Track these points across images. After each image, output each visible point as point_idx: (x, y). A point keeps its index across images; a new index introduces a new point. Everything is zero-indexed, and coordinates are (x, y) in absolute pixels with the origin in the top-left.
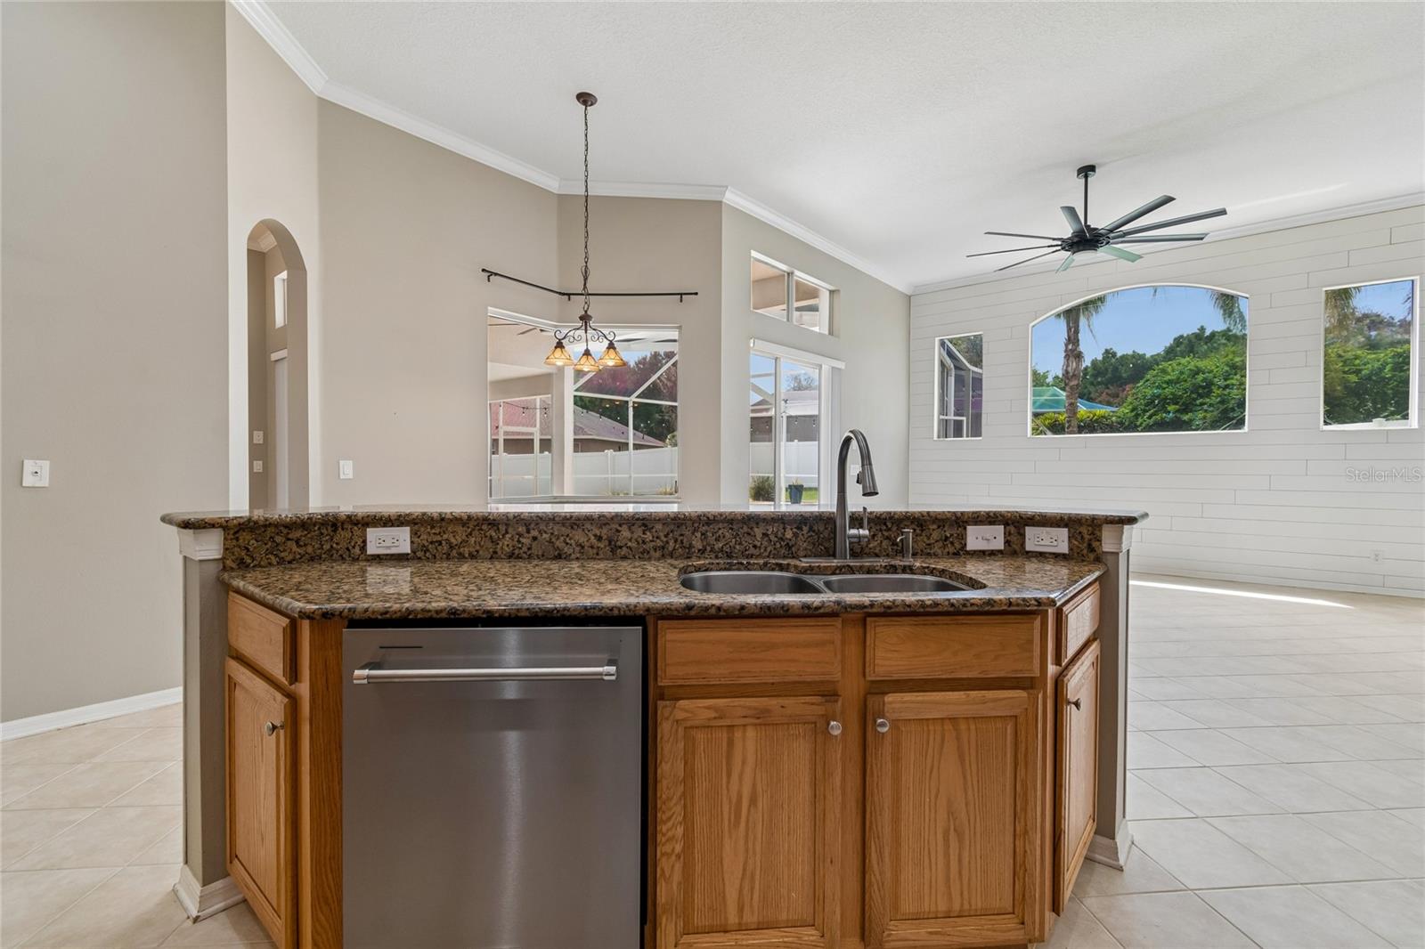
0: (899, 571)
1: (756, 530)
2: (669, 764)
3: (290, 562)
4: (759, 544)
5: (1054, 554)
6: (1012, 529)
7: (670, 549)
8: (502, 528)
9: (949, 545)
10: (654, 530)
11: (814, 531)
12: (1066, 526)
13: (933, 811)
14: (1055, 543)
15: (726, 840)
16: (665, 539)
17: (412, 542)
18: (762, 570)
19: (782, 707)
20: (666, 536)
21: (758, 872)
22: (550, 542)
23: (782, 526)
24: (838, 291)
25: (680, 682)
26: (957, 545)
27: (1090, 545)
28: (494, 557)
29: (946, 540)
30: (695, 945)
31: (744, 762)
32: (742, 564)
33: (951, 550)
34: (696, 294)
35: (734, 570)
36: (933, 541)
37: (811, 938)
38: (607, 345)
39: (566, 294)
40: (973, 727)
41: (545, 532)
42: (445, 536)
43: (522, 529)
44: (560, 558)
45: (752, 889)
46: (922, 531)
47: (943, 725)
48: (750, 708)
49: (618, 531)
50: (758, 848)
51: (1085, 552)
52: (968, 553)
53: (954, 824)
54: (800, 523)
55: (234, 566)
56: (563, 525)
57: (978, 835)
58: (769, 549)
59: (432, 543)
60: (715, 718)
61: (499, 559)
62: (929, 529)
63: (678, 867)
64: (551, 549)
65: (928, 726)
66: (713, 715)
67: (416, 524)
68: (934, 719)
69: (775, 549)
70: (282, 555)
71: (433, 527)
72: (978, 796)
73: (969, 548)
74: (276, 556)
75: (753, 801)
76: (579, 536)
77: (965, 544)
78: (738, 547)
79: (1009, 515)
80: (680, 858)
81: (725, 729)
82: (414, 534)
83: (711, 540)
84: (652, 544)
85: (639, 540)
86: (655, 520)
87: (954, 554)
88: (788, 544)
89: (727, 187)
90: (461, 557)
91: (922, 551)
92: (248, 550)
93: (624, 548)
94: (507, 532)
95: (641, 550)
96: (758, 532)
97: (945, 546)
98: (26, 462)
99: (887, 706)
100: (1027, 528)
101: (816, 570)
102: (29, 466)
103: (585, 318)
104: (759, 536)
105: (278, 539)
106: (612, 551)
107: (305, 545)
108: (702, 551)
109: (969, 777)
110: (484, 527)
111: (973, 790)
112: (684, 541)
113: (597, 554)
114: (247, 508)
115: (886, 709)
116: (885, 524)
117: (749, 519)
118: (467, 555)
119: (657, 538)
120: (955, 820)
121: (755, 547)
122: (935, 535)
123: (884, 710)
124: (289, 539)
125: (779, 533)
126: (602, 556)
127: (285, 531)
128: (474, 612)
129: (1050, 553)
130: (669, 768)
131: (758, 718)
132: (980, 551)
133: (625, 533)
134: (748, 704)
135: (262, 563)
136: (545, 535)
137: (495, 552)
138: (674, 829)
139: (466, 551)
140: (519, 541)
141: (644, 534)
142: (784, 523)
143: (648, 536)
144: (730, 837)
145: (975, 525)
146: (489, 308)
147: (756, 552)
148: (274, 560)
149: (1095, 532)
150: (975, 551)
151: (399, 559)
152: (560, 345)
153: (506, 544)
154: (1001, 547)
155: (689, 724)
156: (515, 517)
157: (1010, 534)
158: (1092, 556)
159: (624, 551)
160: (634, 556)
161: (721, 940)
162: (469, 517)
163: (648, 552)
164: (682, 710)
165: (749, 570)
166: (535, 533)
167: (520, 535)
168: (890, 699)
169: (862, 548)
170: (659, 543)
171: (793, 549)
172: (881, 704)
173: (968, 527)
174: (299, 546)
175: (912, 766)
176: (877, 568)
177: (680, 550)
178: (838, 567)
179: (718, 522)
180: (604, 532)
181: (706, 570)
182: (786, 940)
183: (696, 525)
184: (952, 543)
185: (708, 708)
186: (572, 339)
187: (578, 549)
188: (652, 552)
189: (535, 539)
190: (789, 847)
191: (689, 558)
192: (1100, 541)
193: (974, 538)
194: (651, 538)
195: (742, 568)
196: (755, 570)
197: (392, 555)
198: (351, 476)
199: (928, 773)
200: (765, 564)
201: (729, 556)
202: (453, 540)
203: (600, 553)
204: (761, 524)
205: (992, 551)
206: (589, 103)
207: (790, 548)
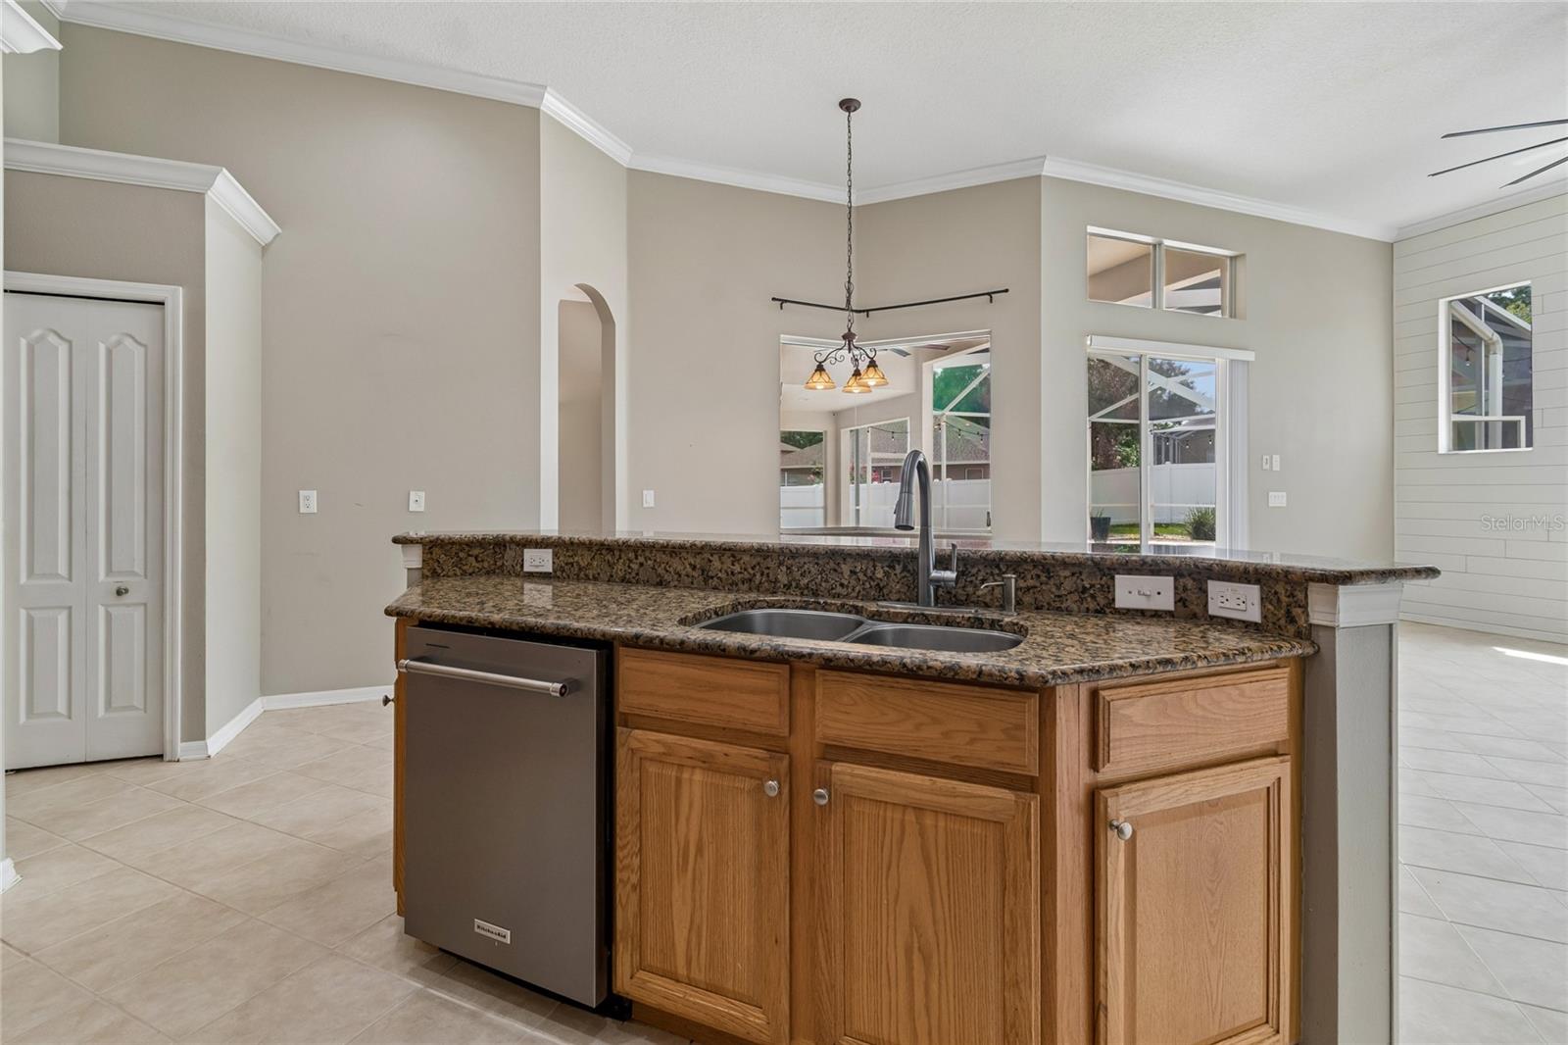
0: (986, 625)
1: (843, 566)
2: (625, 790)
3: (470, 574)
4: (846, 583)
5: (1244, 622)
6: (1190, 583)
7: (757, 582)
8: (617, 553)
9: (1089, 599)
10: (742, 561)
11: (909, 571)
12: (1257, 582)
13: (892, 918)
14: (1243, 607)
15: (675, 882)
16: (752, 572)
17: (554, 563)
18: (839, 611)
19: (726, 755)
20: (753, 568)
21: (705, 928)
22: (653, 568)
23: (871, 563)
24: (1243, 255)
25: (637, 712)
26: (1102, 601)
27: (1288, 612)
28: (610, 580)
29: (1083, 593)
30: (649, 984)
31: (691, 806)
32: (819, 603)
33: (1092, 606)
34: (1007, 291)
35: (811, 609)
36: (1064, 593)
37: (757, 1021)
38: (868, 364)
39: (864, 311)
40: (941, 824)
41: (650, 559)
42: (576, 559)
43: (631, 555)
44: (661, 585)
45: (699, 944)
46: (1049, 578)
47: (904, 815)
48: (695, 749)
49: (710, 561)
50: (705, 902)
51: (1282, 622)
52: (1118, 611)
53: (919, 942)
54: (892, 561)
55: (428, 574)
56: (664, 552)
57: (950, 967)
58: (857, 589)
59: (567, 564)
60: (664, 753)
61: (615, 581)
62: (1059, 576)
63: (634, 898)
64: (655, 576)
65: (885, 810)
66: (662, 750)
67: (556, 546)
68: (894, 804)
69: (864, 589)
70: (465, 568)
71: (568, 551)
72: (950, 917)
73: (1118, 604)
74: (460, 568)
75: (700, 850)
76: (676, 564)
77: (1114, 600)
78: (823, 584)
79: (1178, 562)
80: (636, 889)
81: (676, 767)
82: (555, 555)
83: (797, 575)
84: (740, 576)
85: (729, 570)
86: (740, 551)
87: (1097, 611)
88: (878, 585)
89: (1045, 157)
90: (587, 578)
91: (1048, 604)
92: (439, 562)
93: (715, 579)
94: (620, 558)
95: (730, 581)
96: (846, 569)
97: (1082, 600)
98: (412, 493)
99: (833, 775)
100: (1209, 581)
101: (885, 616)
102: (413, 496)
103: (848, 337)
104: (847, 573)
105: (461, 555)
106: (705, 581)
107: (483, 561)
108: (788, 586)
109: (937, 889)
110: (604, 552)
111: (943, 908)
112: (771, 575)
113: (692, 583)
114: (557, 528)
115: (833, 780)
116: (998, 567)
117: (833, 554)
118: (591, 577)
119: (745, 570)
120: (920, 937)
121: (842, 585)
122: (1068, 585)
123: (830, 781)
124: (469, 555)
125: (869, 571)
126: (695, 586)
127: (467, 549)
128: (482, 622)
129: (1239, 621)
130: (624, 795)
131: (704, 762)
132: (1137, 610)
133: (717, 564)
134: (693, 745)
135: (450, 574)
136: (649, 562)
137: (612, 576)
138: (629, 859)
139: (590, 573)
140: (629, 567)
141: (733, 565)
142: (873, 560)
143: (737, 568)
144: (679, 882)
145: (1130, 574)
146: (782, 336)
147: (844, 592)
148: (458, 572)
149: (1296, 593)
150: (1128, 610)
151: (543, 577)
152: (820, 368)
153: (620, 568)
154: (1171, 607)
155: (643, 755)
156: (624, 543)
157: (1185, 589)
158: (1292, 629)
159: (715, 582)
160: (724, 587)
161: (671, 987)
162: (590, 541)
163: (737, 585)
164: (636, 739)
165: (826, 610)
166: (641, 559)
167: (630, 561)
168: (838, 768)
169: (968, 595)
170: (747, 576)
171: (885, 590)
172: (828, 772)
173: (1117, 576)
174: (477, 561)
175: (865, 857)
176: (958, 620)
177: (766, 584)
178: (910, 615)
179: (803, 556)
180: (698, 561)
181: (781, 607)
182: (732, 1012)
183: (781, 558)
184: (1093, 597)
185: (658, 742)
186: (833, 361)
187: (676, 577)
188: (740, 585)
189: (641, 565)
190: (734, 910)
191: (775, 593)
192: (1305, 607)
193: (1127, 593)
194: (739, 570)
195: (819, 607)
196: (832, 611)
197: (541, 573)
198: (652, 505)
199: (885, 870)
200: (843, 605)
201: (815, 594)
202: (581, 563)
203: (695, 582)
204: (848, 560)
205: (1156, 611)
206: (853, 108)
207: (881, 589)
